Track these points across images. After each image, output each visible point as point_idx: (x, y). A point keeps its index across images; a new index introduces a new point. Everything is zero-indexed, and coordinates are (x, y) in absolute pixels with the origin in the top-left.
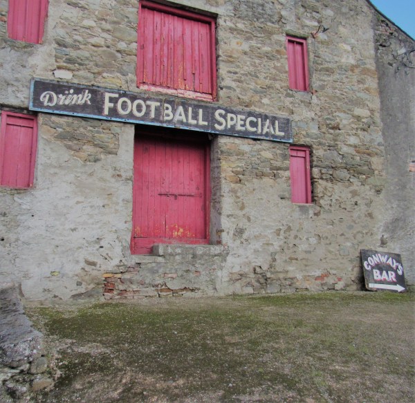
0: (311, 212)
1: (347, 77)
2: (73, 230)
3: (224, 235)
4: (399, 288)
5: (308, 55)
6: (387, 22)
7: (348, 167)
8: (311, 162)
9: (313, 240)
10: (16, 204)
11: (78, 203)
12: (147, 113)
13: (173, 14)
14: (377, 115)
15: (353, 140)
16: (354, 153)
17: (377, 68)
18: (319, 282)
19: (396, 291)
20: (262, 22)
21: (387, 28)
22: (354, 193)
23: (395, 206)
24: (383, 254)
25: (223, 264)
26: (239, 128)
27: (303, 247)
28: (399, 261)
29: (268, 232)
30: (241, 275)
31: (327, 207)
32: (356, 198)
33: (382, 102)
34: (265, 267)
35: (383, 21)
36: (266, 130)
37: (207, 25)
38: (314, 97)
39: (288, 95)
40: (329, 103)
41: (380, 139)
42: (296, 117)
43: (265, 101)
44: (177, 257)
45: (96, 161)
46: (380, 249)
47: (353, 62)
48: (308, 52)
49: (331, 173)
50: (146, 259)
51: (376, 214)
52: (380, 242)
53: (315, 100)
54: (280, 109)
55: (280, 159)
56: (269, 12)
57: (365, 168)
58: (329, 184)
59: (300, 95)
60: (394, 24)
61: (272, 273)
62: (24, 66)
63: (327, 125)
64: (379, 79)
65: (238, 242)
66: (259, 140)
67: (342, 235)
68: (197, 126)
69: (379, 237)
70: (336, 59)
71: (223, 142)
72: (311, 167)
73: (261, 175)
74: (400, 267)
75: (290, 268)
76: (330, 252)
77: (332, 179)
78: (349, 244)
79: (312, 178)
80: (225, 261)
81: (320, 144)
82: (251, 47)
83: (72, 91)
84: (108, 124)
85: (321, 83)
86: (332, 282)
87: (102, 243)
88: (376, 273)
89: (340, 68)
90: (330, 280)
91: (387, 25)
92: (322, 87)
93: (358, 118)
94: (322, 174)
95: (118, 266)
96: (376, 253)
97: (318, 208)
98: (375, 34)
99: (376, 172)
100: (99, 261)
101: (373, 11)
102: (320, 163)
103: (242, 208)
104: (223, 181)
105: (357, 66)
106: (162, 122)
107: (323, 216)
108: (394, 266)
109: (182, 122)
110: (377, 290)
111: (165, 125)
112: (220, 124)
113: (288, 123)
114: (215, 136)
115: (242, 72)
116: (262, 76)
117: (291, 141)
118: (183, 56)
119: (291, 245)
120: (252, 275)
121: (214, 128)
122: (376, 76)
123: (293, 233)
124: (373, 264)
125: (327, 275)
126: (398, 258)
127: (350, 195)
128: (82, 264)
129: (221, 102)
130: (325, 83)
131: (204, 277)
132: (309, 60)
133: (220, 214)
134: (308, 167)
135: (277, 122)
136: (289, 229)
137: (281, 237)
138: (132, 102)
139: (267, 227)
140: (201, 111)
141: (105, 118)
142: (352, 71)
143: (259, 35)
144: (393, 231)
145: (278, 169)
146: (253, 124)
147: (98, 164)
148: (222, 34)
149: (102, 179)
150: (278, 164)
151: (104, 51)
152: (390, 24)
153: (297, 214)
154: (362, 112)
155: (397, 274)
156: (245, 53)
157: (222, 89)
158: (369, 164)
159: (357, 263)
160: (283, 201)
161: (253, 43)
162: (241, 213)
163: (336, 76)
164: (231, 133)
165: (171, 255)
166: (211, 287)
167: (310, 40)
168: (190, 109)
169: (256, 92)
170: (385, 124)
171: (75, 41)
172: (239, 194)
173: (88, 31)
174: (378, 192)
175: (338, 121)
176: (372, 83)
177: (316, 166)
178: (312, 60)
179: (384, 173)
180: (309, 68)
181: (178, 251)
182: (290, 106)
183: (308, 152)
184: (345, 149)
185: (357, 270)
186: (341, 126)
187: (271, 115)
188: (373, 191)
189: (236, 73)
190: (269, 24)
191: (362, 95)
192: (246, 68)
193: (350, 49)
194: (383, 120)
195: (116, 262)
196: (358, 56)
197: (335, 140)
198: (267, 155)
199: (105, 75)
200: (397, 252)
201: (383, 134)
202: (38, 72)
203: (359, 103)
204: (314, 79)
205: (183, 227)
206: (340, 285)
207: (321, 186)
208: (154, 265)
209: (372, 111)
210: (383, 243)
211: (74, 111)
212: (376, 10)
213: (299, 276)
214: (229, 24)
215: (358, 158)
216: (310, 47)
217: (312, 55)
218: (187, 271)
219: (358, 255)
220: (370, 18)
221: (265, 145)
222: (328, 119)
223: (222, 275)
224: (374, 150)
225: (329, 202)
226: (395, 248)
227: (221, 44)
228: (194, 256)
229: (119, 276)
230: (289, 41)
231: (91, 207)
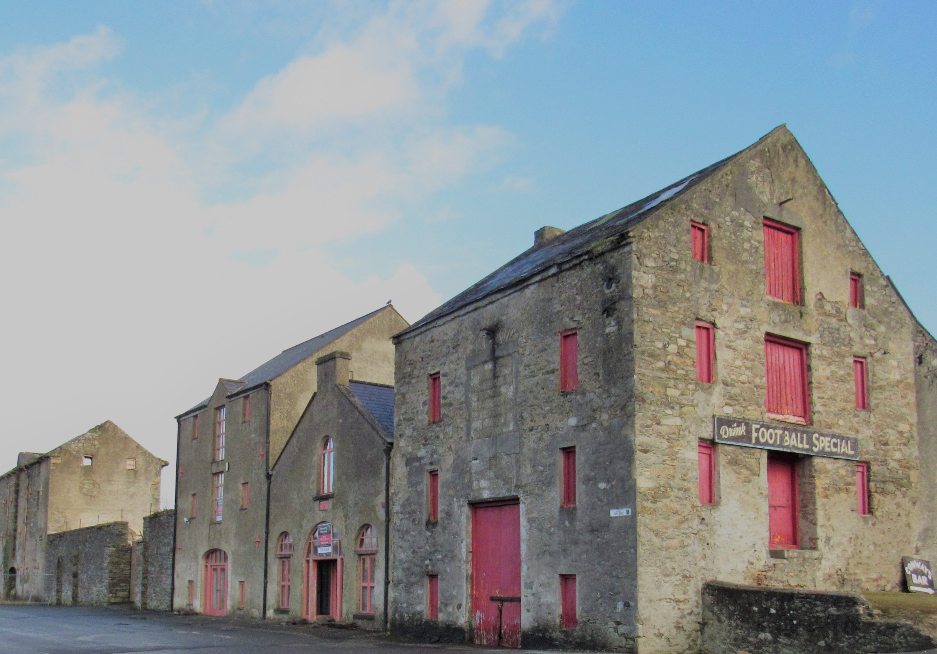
0: (870, 523)
1: (894, 394)
2: (741, 537)
3: (819, 542)
4: (930, 591)
5: (868, 375)
6: (924, 332)
7: (894, 480)
8: (869, 476)
9: (872, 547)
10: (712, 517)
11: (742, 516)
12: (775, 441)
13: (778, 343)
14: (915, 429)
15: (898, 455)
16: (898, 467)
17: (916, 380)
18: (875, 583)
19: (928, 593)
20: (838, 347)
21: (924, 338)
22: (898, 505)
23: (926, 517)
24: (918, 560)
25: (819, 566)
26: (827, 449)
27: (865, 553)
28: (929, 568)
29: (845, 540)
30: (830, 576)
31: (880, 518)
32: (900, 511)
33: (919, 416)
34: (843, 570)
35: (921, 332)
36: (843, 450)
37: (799, 351)
38: (872, 416)
39: (856, 416)
40: (882, 421)
41: (916, 453)
42: (860, 436)
43: (841, 422)
44: (795, 560)
45: (749, 481)
46: (915, 556)
47: (898, 377)
48: (867, 371)
49: (882, 486)
50: (778, 561)
51: (912, 524)
52: (915, 550)
53: (872, 419)
54: (850, 429)
55: (850, 474)
56: (842, 336)
57: (905, 481)
58: (881, 498)
59: (863, 414)
60: (929, 334)
61: (847, 575)
62: (708, 405)
63: (880, 441)
64: (917, 392)
65: (827, 548)
66: (837, 459)
67: (890, 543)
68: (803, 449)
69: (915, 545)
70: (887, 375)
71: (817, 461)
72: (869, 481)
73: (838, 490)
74: (929, 572)
75: (858, 571)
76: (882, 558)
77: (883, 492)
78: (894, 551)
79: (869, 492)
80: (821, 563)
81: (876, 460)
82: (832, 372)
83: (735, 425)
84: (753, 451)
85: (877, 401)
86: (883, 584)
87: (757, 548)
88: (914, 576)
89: (889, 384)
90: (882, 583)
91: (924, 335)
92: (877, 405)
93: (901, 433)
94: (877, 487)
95: (764, 566)
96: (913, 559)
97: (874, 519)
98: (914, 346)
99: (913, 485)
100: (755, 561)
101: (914, 322)
102: (875, 479)
103: (829, 519)
104: (817, 496)
105: (901, 382)
106: (783, 447)
107: (878, 526)
108: (926, 572)
109: (794, 447)
110: (916, 592)
111: (785, 450)
112: (816, 447)
113: (856, 442)
114: (810, 457)
115: (827, 397)
116: (838, 399)
117: (858, 459)
118: (785, 382)
119: (858, 552)
120: (836, 576)
121: (812, 451)
122: (914, 390)
123: (859, 541)
124: (911, 569)
125: (880, 578)
126: (927, 564)
127: (895, 507)
128: (746, 564)
129: (815, 426)
130: (879, 401)
131: (809, 577)
132: (868, 380)
133: (815, 524)
134: (865, 481)
135: (849, 442)
136: (857, 538)
137: (852, 544)
138: (767, 431)
139: (844, 536)
140: (805, 435)
141: (752, 446)
142: (897, 386)
143: (837, 360)
144: (924, 540)
145: (850, 484)
146: (835, 445)
147: (751, 485)
148: (814, 363)
149: (754, 497)
150: (848, 480)
151: (748, 387)
152: (926, 334)
153: (861, 524)
154: (903, 427)
155: (928, 579)
156: (828, 379)
157: (814, 414)
158: (908, 477)
159: (899, 568)
160: (853, 513)
161: (833, 368)
162: (828, 524)
163: (887, 394)
164: (823, 454)
165: (791, 558)
166: (812, 584)
167: (869, 360)
168: (799, 434)
169: (835, 415)
170: (921, 438)
171: (732, 380)
172: (827, 507)
173: (738, 370)
174: (914, 503)
175: (887, 437)
176: (912, 398)
177: (873, 481)
178: (870, 379)
179: (918, 486)
180: (868, 387)
181: (795, 555)
182: (856, 426)
183: (865, 468)
184: (893, 464)
185: (899, 574)
186: (889, 442)
187: (845, 435)
188: (911, 503)
189: (822, 398)
190: (843, 348)
191: (904, 410)
192: (829, 393)
193: (896, 365)
194: (919, 434)
195: (762, 563)
196: (902, 371)
197: (885, 456)
198: (843, 472)
199: (750, 408)
200: (927, 559)
201: (919, 448)
202: (716, 409)
203: (901, 418)
204: (872, 399)
205: (780, 535)
206: (888, 588)
207: (877, 498)
208: (782, 565)
209: (911, 425)
210: (917, 551)
211: (737, 441)
212: (917, 321)
213: (863, 578)
214: (818, 352)
215: (901, 472)
216: (869, 366)
217: (870, 375)
218: (800, 571)
219: (900, 561)
220: (911, 329)
221: (841, 463)
222: (881, 435)
223: (819, 575)
224: (912, 464)
225: (881, 513)
226: (925, 555)
227: (813, 371)
228: (804, 560)
229: (764, 573)
230: (855, 361)
231: (749, 519)
